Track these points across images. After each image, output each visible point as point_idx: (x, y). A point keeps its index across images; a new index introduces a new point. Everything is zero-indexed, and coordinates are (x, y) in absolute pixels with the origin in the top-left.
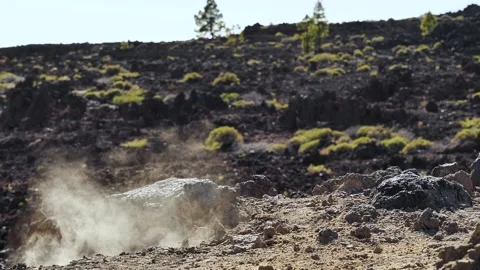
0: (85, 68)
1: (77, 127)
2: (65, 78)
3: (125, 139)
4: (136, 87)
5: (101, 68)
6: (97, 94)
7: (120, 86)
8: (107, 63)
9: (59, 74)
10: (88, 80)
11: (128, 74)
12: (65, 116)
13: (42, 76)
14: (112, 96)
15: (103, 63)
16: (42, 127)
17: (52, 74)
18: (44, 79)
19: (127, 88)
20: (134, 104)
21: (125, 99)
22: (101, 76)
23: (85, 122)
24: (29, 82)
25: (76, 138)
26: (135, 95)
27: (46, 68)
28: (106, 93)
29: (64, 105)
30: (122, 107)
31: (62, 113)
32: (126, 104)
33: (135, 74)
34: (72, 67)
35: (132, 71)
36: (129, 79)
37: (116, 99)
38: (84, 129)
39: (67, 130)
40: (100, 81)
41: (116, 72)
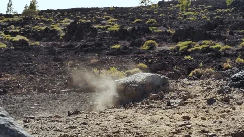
0: (97, 17)
1: (94, 40)
2: (89, 21)
3: (112, 45)
4: (116, 24)
5: (103, 17)
6: (101, 27)
7: (110, 24)
8: (105, 15)
9: (87, 19)
10: (98, 22)
11: (113, 19)
12: (89, 36)
13: (80, 20)
14: (107, 28)
15: (104, 15)
16: (80, 40)
17: (84, 19)
18: (81, 21)
19: (113, 25)
20: (116, 31)
21: (112, 29)
22: (103, 20)
23: (97, 38)
24: (75, 22)
25: (93, 44)
26: (116, 27)
27: (82, 17)
28: (105, 27)
29: (89, 31)
30: (111, 32)
31: (88, 34)
32: (113, 31)
33: (116, 20)
34: (92, 16)
35: (115, 18)
36: (114, 21)
37: (109, 29)
38: (96, 41)
39: (90, 41)
40: (103, 22)
41: (108, 19)
